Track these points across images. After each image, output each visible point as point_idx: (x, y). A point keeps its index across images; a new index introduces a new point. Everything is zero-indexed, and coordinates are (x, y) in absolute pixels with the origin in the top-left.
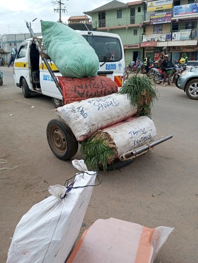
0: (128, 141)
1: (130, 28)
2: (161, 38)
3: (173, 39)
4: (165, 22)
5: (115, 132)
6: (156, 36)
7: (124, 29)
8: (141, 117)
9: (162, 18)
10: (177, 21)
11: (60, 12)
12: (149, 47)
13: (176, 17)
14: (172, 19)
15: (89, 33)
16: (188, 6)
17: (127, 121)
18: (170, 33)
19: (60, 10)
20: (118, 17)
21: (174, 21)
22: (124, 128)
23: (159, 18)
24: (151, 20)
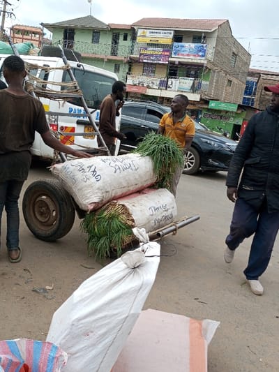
0: (148, 219)
1: (109, 61)
2: (152, 83)
3: (169, 87)
4: (160, 62)
5: (133, 206)
6: (146, 80)
7: (102, 60)
8: (160, 190)
9: (156, 55)
10: (177, 63)
11: (4, 15)
12: (135, 93)
13: (176, 59)
14: (170, 59)
15: (79, 66)
16: (193, 45)
17: (143, 193)
18: (166, 79)
19: (4, 12)
20: (93, 41)
21: (172, 63)
22: (143, 202)
23: (152, 55)
24: (141, 55)
